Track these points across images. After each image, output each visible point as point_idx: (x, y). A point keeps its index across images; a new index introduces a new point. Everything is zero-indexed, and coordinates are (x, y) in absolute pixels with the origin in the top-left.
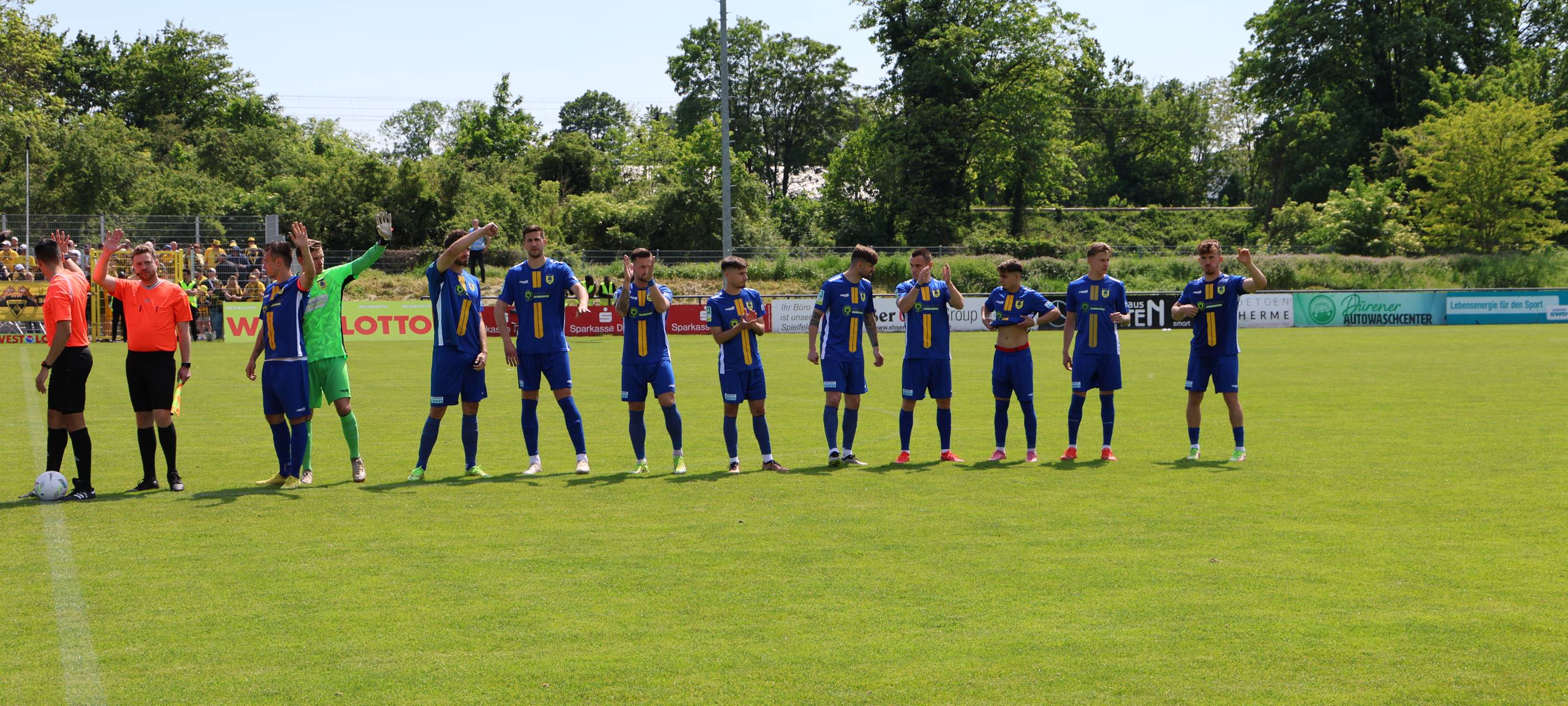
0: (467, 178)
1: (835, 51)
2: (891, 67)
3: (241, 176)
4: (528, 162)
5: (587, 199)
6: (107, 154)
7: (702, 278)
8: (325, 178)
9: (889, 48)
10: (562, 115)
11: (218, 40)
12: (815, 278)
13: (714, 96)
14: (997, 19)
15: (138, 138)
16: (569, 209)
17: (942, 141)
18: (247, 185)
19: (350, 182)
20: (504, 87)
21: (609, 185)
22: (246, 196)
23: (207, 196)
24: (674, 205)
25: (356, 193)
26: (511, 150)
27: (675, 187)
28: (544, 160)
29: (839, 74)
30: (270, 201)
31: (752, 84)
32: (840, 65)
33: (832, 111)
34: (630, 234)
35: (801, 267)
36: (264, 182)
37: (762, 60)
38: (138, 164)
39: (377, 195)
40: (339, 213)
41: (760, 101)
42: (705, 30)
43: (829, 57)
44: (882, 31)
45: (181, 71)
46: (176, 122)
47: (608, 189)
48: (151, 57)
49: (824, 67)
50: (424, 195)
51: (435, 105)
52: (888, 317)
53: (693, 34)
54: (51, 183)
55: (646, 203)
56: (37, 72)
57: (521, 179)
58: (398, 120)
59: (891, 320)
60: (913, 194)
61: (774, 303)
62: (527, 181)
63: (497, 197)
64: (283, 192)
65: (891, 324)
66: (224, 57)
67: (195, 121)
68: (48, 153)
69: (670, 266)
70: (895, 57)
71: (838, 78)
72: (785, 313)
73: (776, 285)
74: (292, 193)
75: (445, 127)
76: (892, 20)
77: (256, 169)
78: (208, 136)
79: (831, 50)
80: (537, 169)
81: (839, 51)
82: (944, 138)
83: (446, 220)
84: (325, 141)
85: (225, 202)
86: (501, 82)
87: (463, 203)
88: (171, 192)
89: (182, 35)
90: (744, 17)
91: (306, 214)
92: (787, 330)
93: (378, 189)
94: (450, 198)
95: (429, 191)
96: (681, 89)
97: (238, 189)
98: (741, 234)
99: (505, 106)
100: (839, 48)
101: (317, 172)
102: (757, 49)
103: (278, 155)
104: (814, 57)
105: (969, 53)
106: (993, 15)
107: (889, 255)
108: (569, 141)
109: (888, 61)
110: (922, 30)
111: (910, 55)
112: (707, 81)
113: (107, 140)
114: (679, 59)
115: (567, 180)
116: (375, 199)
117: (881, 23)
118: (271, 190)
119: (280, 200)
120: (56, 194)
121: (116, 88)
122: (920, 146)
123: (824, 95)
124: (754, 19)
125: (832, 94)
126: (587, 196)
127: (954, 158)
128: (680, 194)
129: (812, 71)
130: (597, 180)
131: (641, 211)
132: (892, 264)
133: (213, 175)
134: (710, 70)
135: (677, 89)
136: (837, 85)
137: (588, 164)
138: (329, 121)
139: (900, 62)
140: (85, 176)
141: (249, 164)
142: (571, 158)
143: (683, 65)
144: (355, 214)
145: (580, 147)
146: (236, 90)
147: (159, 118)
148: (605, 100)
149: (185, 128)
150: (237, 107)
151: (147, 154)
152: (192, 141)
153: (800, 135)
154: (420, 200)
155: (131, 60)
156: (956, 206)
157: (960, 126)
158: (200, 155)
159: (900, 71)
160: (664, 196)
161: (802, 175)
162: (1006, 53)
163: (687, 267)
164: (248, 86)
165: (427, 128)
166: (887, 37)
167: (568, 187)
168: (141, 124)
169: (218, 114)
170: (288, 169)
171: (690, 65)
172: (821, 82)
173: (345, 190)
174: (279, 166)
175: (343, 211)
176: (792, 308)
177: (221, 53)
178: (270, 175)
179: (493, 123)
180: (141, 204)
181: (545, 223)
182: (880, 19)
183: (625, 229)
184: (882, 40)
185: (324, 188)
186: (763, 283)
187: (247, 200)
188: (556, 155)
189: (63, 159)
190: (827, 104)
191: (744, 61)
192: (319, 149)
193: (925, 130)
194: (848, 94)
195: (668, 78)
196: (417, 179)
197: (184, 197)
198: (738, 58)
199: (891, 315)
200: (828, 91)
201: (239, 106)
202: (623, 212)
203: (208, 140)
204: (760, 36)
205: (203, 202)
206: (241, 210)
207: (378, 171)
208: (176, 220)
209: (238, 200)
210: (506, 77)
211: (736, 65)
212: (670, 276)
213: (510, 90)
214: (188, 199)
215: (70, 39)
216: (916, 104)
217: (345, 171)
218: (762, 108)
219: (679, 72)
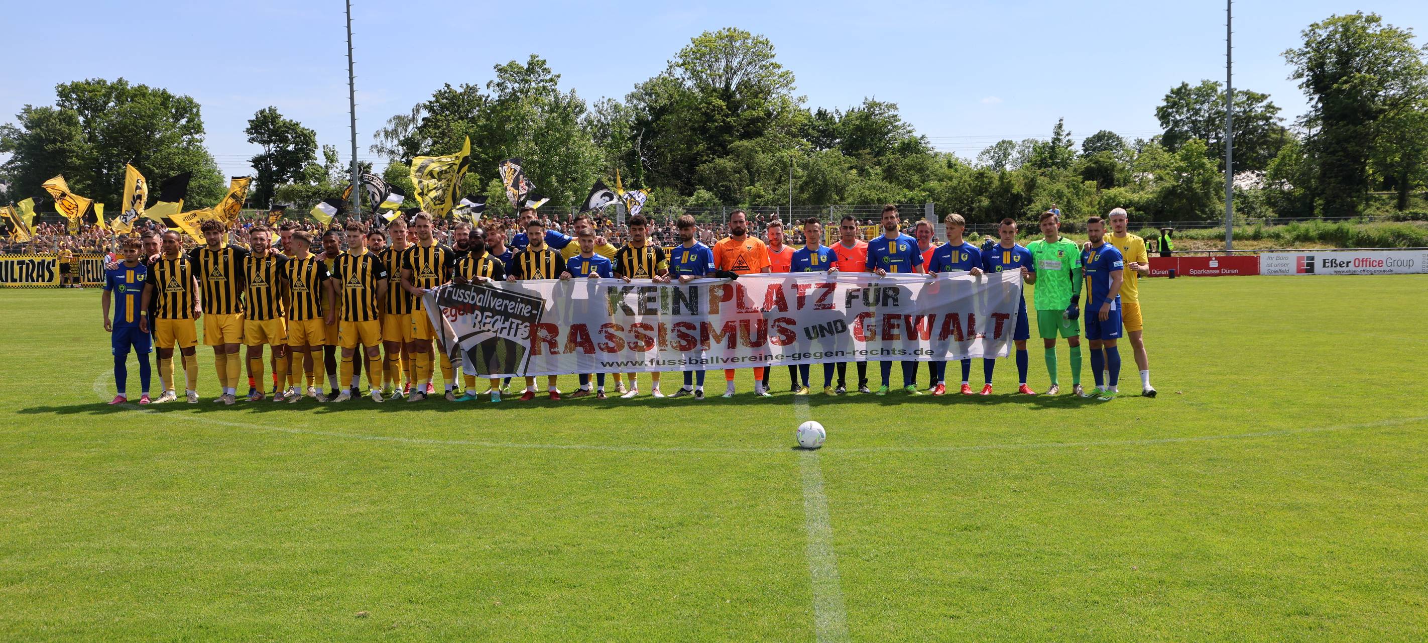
0: (1041, 180)
1: (1266, 98)
2: (1313, 103)
3: (907, 182)
4: (1075, 170)
5: (1113, 191)
6: (831, 172)
7: (1203, 239)
8: (955, 182)
9: (1312, 91)
10: (1084, 145)
11: (893, 106)
12: (1283, 238)
13: (1186, 128)
14: (1390, 69)
15: (850, 162)
16: (1102, 197)
17: (1350, 149)
18: (910, 187)
19: (970, 185)
20: (1060, 126)
21: (1126, 182)
22: (910, 194)
23: (888, 194)
24: (1169, 194)
25: (973, 191)
26: (1064, 164)
27: (1169, 183)
28: (1085, 168)
29: (1269, 112)
30: (924, 196)
31: (1210, 121)
32: (1269, 106)
33: (1265, 135)
34: (1141, 212)
35: (1272, 231)
36: (920, 185)
37: (1217, 105)
38: (849, 177)
39: (986, 192)
40: (963, 203)
41: (1215, 131)
42: (1179, 89)
43: (1262, 101)
44: (1308, 80)
45: (872, 125)
46: (869, 154)
47: (1125, 185)
48: (857, 119)
49: (1259, 108)
50: (1014, 191)
51: (1010, 143)
52: (1345, 265)
53: (1172, 92)
54: (802, 189)
55: (1151, 193)
56: (796, 128)
57: (1073, 180)
58: (988, 152)
59: (1347, 266)
60: (1329, 184)
61: (1262, 255)
62: (1077, 181)
63: (1058, 191)
64: (931, 191)
65: (1347, 269)
66: (896, 116)
67: (880, 152)
68: (800, 172)
69: (1180, 231)
70: (1316, 97)
71: (1268, 115)
72: (1270, 262)
73: (1255, 243)
74: (936, 192)
75: (1014, 154)
76: (1315, 73)
77: (916, 178)
78: (889, 161)
79: (1264, 97)
80: (1082, 173)
81: (1269, 98)
82: (1351, 147)
83: (1027, 205)
84: (953, 161)
85: (898, 198)
86: (1058, 123)
87: (1038, 195)
88: (867, 193)
89: (872, 105)
90: (1206, 79)
91: (944, 204)
92: (1270, 273)
93: (986, 188)
94: (1030, 192)
95: (1017, 189)
96: (1164, 126)
97: (905, 190)
98: (1214, 211)
99: (1061, 137)
100: (1269, 95)
101: (951, 179)
102: (1214, 99)
103: (928, 169)
104: (1251, 102)
105: (1371, 90)
106: (1387, 66)
107: (1335, 223)
108: (1101, 157)
109: (1311, 99)
110: (1335, 78)
111: (1327, 95)
112: (1181, 120)
113: (832, 164)
114: (1163, 108)
115: (1101, 181)
116: (984, 194)
117: (1307, 76)
118: (924, 190)
119: (929, 196)
120: (805, 196)
121: (837, 138)
122: (1333, 153)
123: (1258, 125)
124: (1213, 80)
125: (1264, 125)
126: (1113, 190)
127: (1357, 160)
128: (1174, 187)
129: (1250, 111)
130: (1118, 180)
131: (1148, 198)
132: (1339, 229)
133: (890, 183)
134: (1183, 113)
135: (1162, 125)
136: (1267, 119)
137: (1113, 170)
138: (949, 153)
139: (1320, 100)
140: (819, 185)
141: (911, 175)
142: (1102, 166)
143: (1166, 111)
144: (973, 203)
145: (1108, 160)
146: (903, 134)
147: (860, 151)
148: (1111, 136)
149: (875, 157)
150: (903, 143)
151: (854, 171)
152: (879, 163)
153: (1242, 150)
154: (1012, 194)
155: (846, 122)
156: (1359, 191)
157: (1363, 139)
158: (884, 171)
159: (1320, 105)
160: (1163, 188)
161: (1243, 175)
162: (1395, 90)
163: (1193, 232)
164: (909, 132)
165: (1005, 156)
166: (1311, 84)
167: (1101, 185)
168: (850, 155)
169: (893, 149)
170: (934, 177)
171: (1170, 110)
172: (1257, 118)
173: (967, 190)
174: (929, 175)
175: (965, 202)
176: (1275, 259)
177: (895, 114)
178: (923, 182)
179: (1053, 148)
180: (850, 200)
181: (1088, 206)
182: (1306, 74)
183: (1138, 209)
184: (1308, 86)
185: (955, 188)
186: (1246, 242)
187: (910, 196)
188: (1093, 165)
189: (809, 176)
190: (1260, 131)
191: (1206, 106)
192: (950, 165)
193: (1338, 143)
194: (1275, 124)
195: (1156, 119)
196: (1010, 181)
197: (874, 195)
198: (1202, 104)
199: (1348, 263)
200: (1261, 123)
201: (904, 143)
202: (1136, 199)
203: (888, 162)
204: (1216, 91)
205: (885, 198)
206: (907, 203)
207: (986, 177)
208: (869, 207)
209: (905, 196)
210: (1061, 120)
211: (1200, 109)
212: (1181, 238)
213: (1064, 128)
214: (877, 196)
215: (814, 112)
216: (1332, 125)
217: (967, 178)
218: (1216, 135)
219: (1163, 115)
